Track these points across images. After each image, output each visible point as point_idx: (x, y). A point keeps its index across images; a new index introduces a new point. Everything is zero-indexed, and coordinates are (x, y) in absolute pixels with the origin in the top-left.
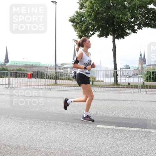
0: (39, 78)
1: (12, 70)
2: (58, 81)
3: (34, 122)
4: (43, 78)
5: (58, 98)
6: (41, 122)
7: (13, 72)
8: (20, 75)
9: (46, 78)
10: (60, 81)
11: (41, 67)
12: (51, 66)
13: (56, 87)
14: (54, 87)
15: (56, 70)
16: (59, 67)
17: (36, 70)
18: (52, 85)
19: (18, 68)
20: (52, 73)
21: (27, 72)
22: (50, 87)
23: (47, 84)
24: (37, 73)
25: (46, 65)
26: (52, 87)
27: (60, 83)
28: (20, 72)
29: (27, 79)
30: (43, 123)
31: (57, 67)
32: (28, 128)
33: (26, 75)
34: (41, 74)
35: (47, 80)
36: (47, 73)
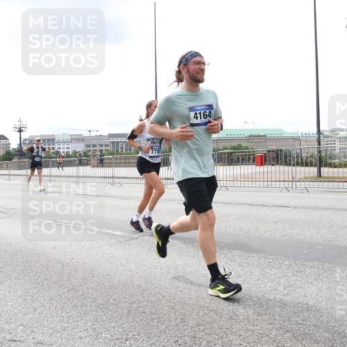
0: (281, 164)
1: (221, 148)
2: (324, 170)
3: (270, 262)
4: (290, 165)
5: (326, 209)
6: (286, 262)
7: (225, 153)
8: (238, 158)
9: (298, 164)
10: (331, 169)
11: (285, 139)
12: (307, 136)
13: (321, 184)
14: (316, 183)
15: (319, 144)
16: (327, 137)
17: (273, 147)
18: (312, 180)
19: (235, 144)
20: (311, 151)
21: (253, 152)
22: (307, 183)
23: (298, 177)
24: (277, 153)
25: (297, 133)
26: (312, 183)
27: (330, 175)
28: (239, 152)
29: (254, 167)
30: (290, 265)
31: (322, 138)
32: (257, 274)
33: (252, 157)
34: (286, 155)
35: (298, 168)
36: (299, 152)
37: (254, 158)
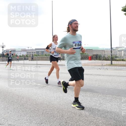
0: (98, 60)
2: (113, 62)
3: (94, 95)
4: (101, 60)
5: (114, 76)
6: (99, 95)
9: (104, 60)
10: (116, 62)
11: (99, 51)
12: (107, 50)
13: (112, 67)
15: (112, 53)
16: (115, 50)
17: (95, 53)
18: (109, 65)
20: (109, 55)
21: (88, 55)
22: (107, 67)
23: (104, 64)
24: (96, 56)
25: (103, 49)
26: (109, 67)
27: (116, 64)
28: (82, 55)
29: (88, 61)
30: (101, 96)
31: (112, 50)
32: (89, 100)
33: (87, 57)
34: (99, 56)
35: (104, 61)
36: (104, 55)
37: (88, 57)
